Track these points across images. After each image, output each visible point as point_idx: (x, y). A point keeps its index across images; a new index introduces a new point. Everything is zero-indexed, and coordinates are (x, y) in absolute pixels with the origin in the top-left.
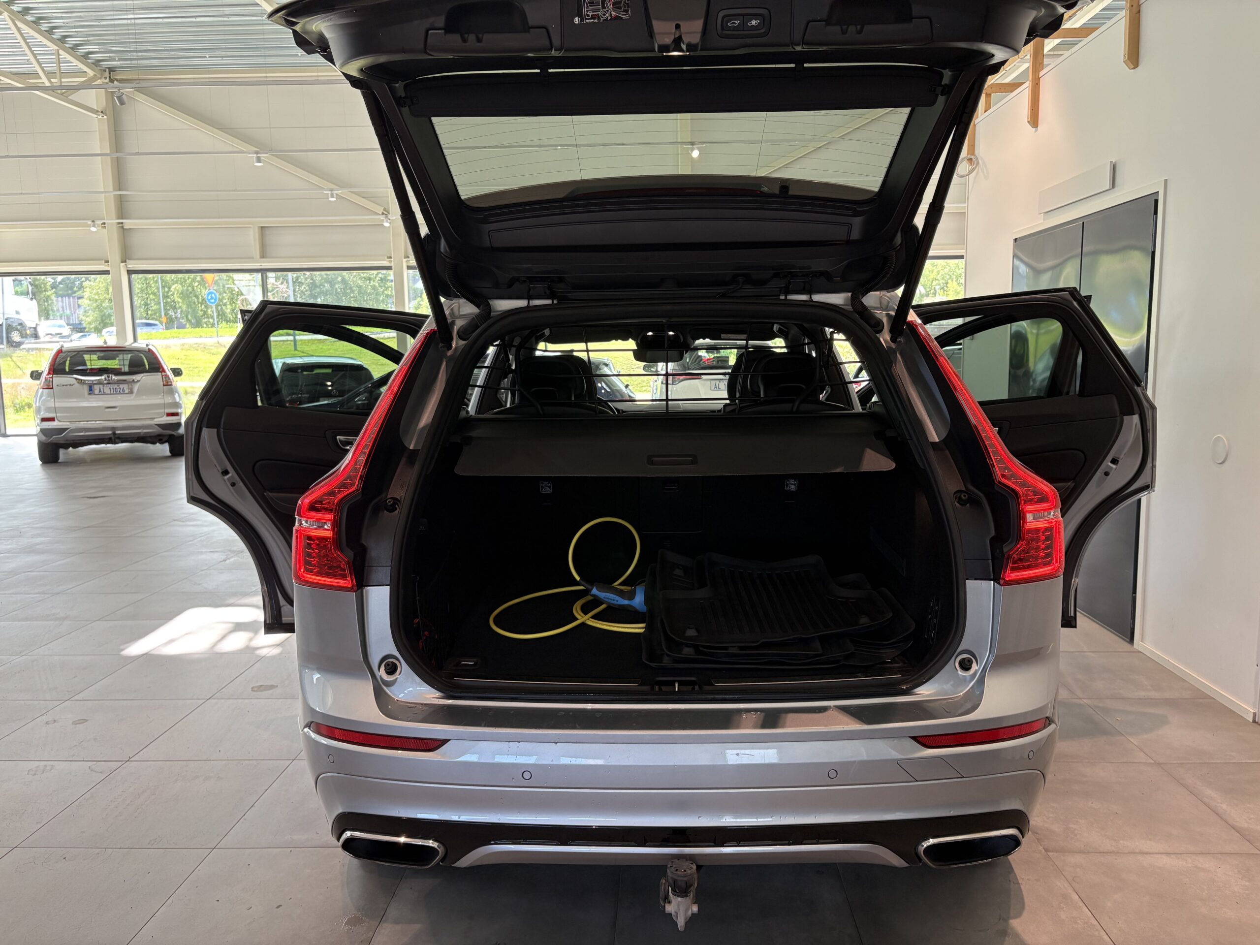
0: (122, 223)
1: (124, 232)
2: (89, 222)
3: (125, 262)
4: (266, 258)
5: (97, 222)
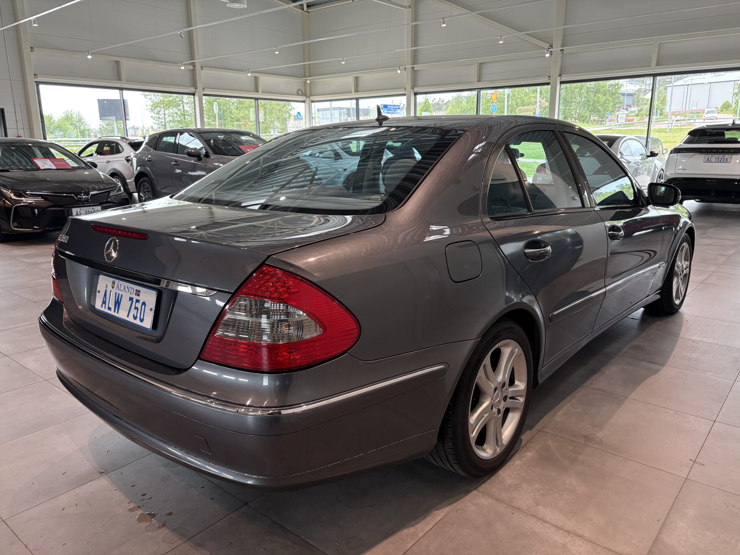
0: (413, 67)
1: (415, 72)
2: (398, 68)
3: (413, 88)
4: (481, 81)
5: (401, 68)
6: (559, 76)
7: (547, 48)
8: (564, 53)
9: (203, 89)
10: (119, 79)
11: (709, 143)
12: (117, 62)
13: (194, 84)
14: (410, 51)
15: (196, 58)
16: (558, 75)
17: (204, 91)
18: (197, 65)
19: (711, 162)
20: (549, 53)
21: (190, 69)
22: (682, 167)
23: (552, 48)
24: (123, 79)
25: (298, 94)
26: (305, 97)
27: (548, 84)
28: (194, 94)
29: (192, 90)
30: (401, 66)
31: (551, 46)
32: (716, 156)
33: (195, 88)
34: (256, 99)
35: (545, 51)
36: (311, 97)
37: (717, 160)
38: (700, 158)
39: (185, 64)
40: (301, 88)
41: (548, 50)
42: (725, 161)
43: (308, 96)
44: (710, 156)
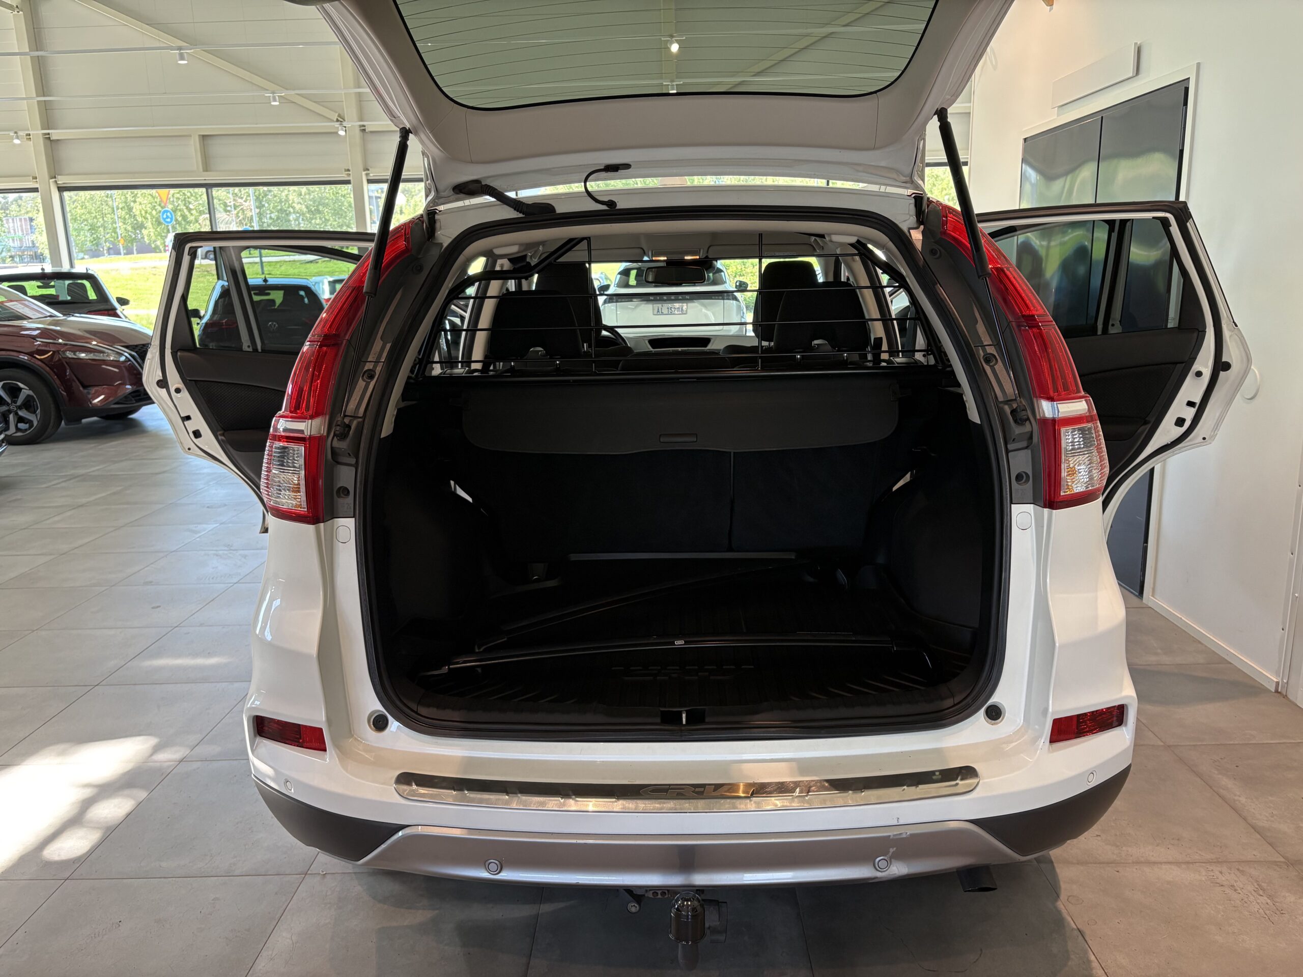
0: (49, 134)
1: (51, 144)
2: (12, 134)
3: (55, 177)
4: (210, 171)
5: (21, 133)
8: (367, 131)
14: (35, 102)
16: (363, 170)
19: (662, 314)
20: (343, 128)
23: (344, 120)
27: (347, 182)
30: (20, 130)
31: (342, 117)
35: (337, 125)
37: (670, 311)
44: (660, 306)
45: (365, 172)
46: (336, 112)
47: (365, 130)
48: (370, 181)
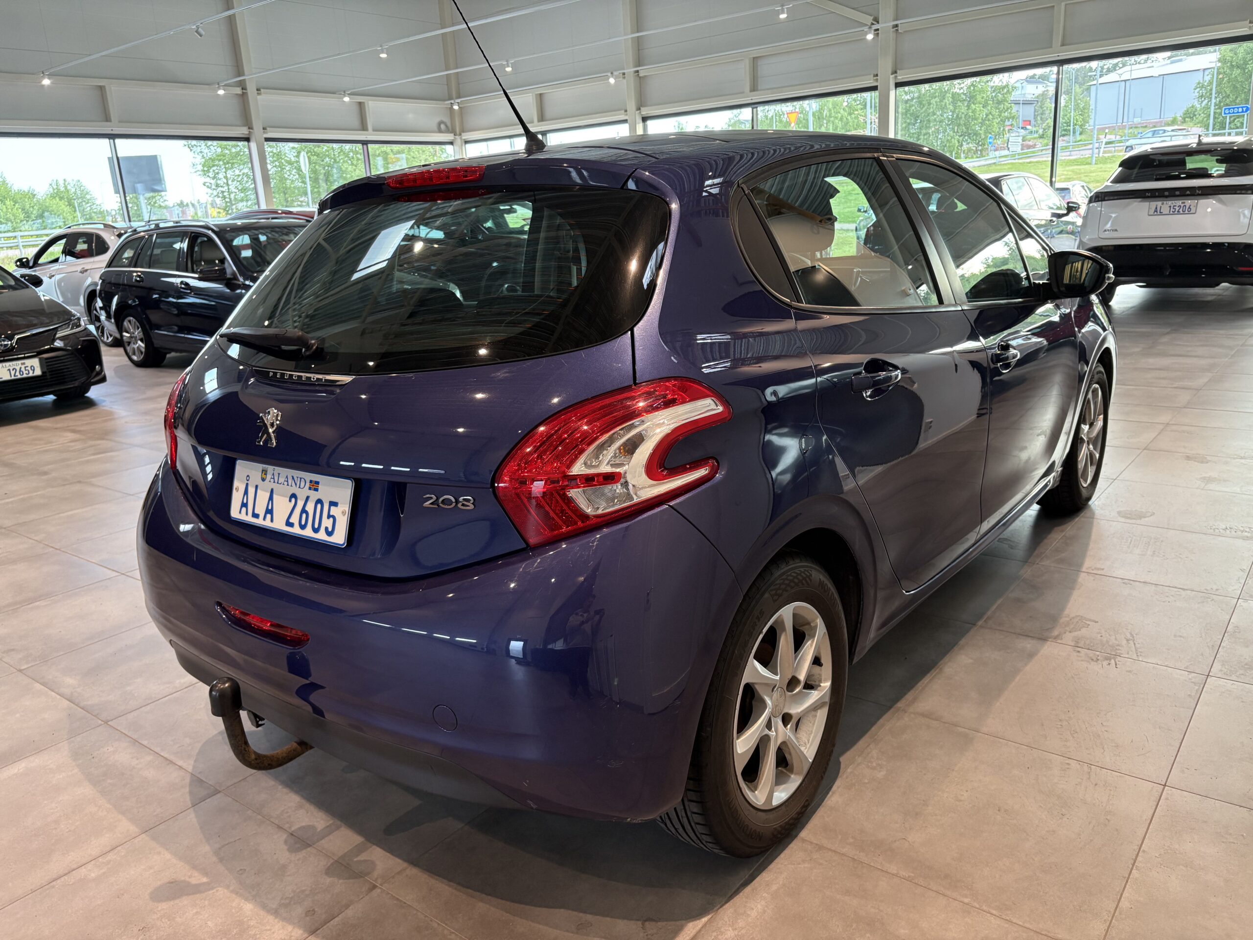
0: (637, 71)
1: (641, 81)
2: (609, 74)
3: (640, 109)
4: (757, 90)
5: (615, 73)
6: (892, 74)
7: (869, 24)
8: (900, 31)
9: (264, 129)
10: (107, 119)
11: (1157, 180)
12: (101, 88)
13: (247, 121)
14: (630, 41)
15: (246, 73)
16: (890, 72)
17: (267, 133)
18: (248, 87)
19: (1161, 214)
20: (873, 32)
21: (237, 94)
22: (1111, 226)
23: (878, 22)
24: (112, 119)
25: (440, 131)
26: (452, 135)
27: (874, 88)
28: (247, 140)
29: (243, 131)
30: (615, 71)
31: (876, 20)
32: (1170, 203)
33: (249, 128)
34: (365, 143)
35: (866, 29)
36: (463, 134)
37: (1172, 210)
38: (1140, 208)
39: (225, 85)
40: (444, 120)
41: (870, 28)
42: (1187, 212)
43: (458, 132)
44: (1159, 203)
45: (893, 76)
46: (871, 16)
47: (897, 30)
48: (898, 85)
